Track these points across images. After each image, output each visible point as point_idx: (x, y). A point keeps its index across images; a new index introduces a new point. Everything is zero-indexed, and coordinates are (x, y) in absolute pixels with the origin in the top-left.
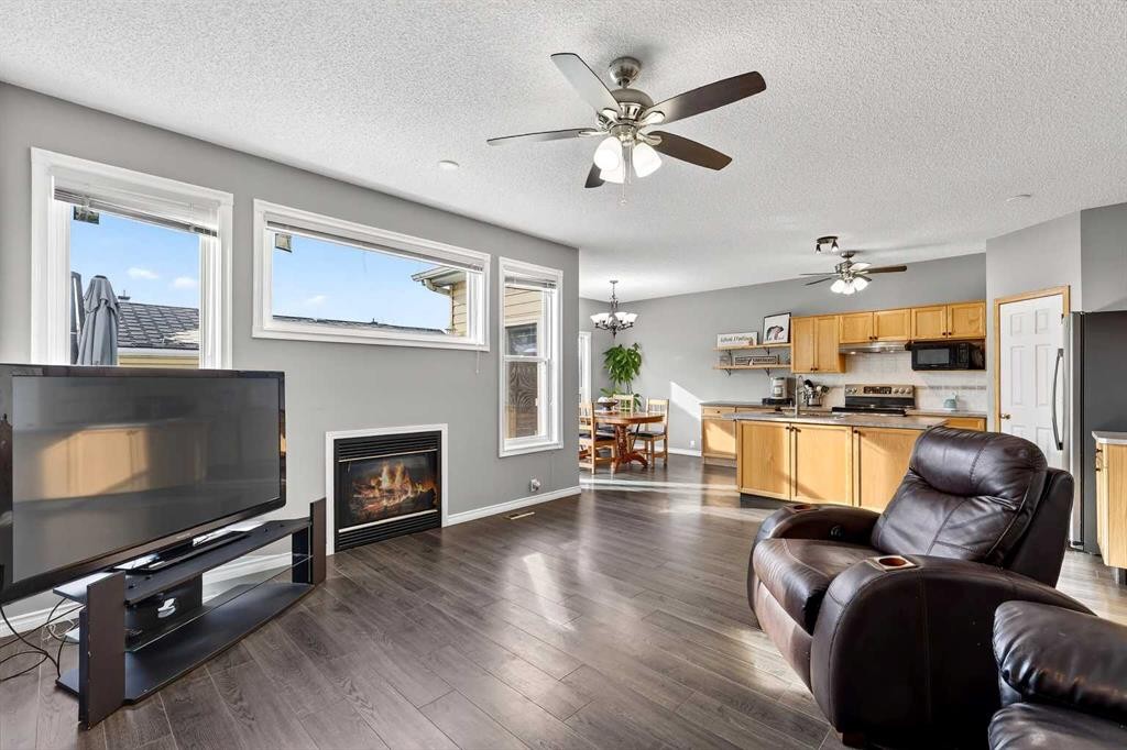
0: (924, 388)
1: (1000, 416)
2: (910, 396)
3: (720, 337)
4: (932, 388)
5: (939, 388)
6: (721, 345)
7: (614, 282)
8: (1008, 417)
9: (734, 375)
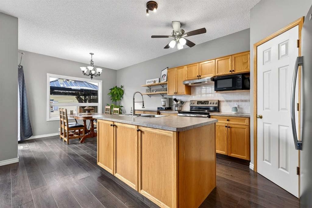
0: (223, 101)
1: (257, 117)
2: (217, 105)
3: (147, 81)
4: (227, 101)
5: (230, 101)
6: (147, 84)
7: (92, 54)
8: (261, 117)
9: (152, 97)
